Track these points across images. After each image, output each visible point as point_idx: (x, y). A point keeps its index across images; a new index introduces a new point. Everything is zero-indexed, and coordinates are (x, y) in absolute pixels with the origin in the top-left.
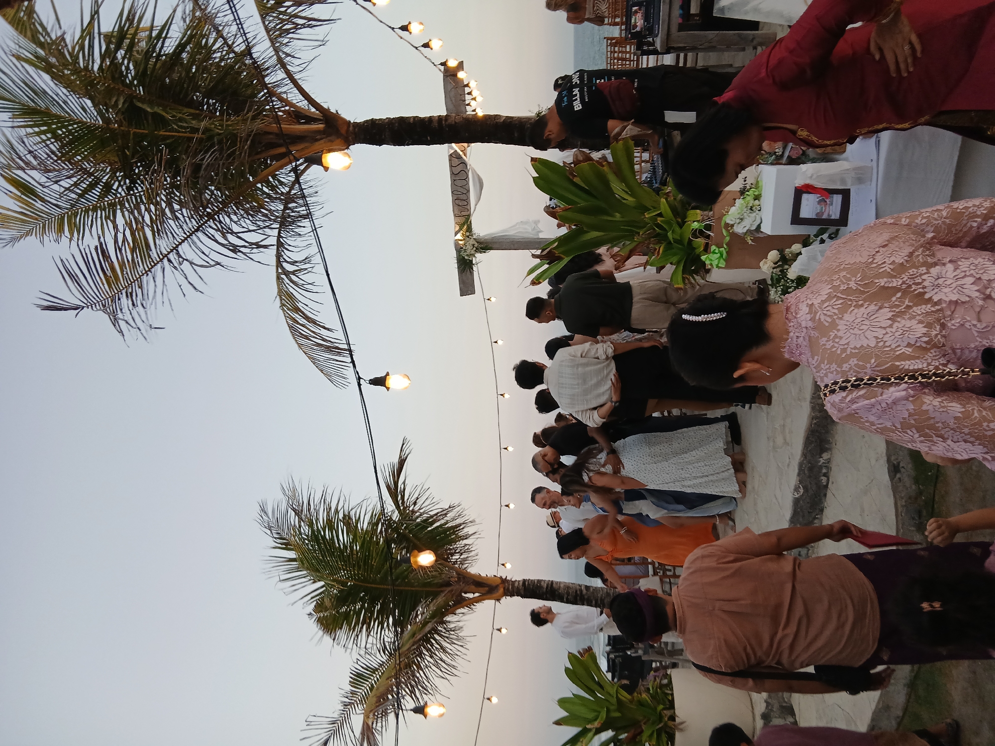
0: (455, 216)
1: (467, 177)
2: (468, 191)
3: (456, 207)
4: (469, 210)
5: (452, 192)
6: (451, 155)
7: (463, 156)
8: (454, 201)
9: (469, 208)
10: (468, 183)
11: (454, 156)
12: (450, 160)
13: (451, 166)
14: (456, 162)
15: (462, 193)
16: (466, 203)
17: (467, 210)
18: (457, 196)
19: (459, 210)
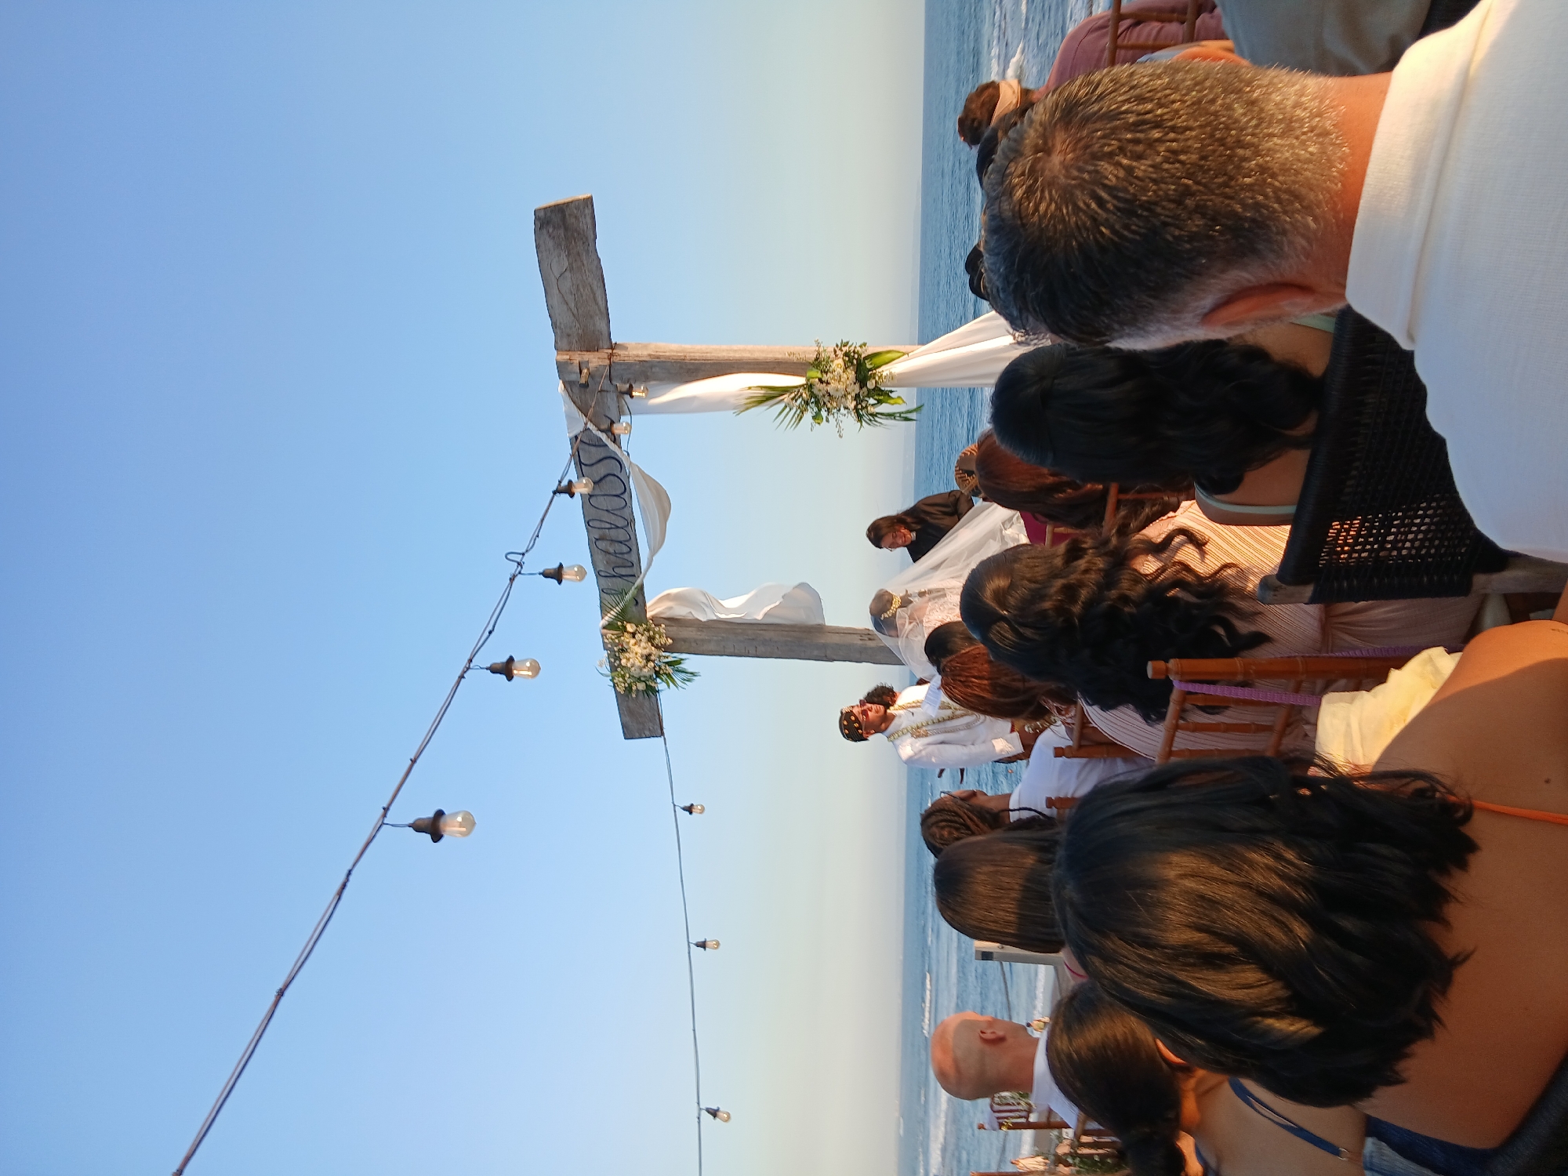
0: (598, 574)
1: (626, 488)
2: (631, 521)
3: (600, 556)
4: (634, 563)
5: (588, 525)
6: (576, 438)
7: (610, 444)
8: (593, 543)
9: (634, 560)
10: (628, 504)
11: (583, 440)
12: (576, 449)
13: (579, 460)
14: (590, 453)
15: (613, 526)
16: (625, 549)
17: (630, 564)
18: (601, 532)
19: (607, 562)
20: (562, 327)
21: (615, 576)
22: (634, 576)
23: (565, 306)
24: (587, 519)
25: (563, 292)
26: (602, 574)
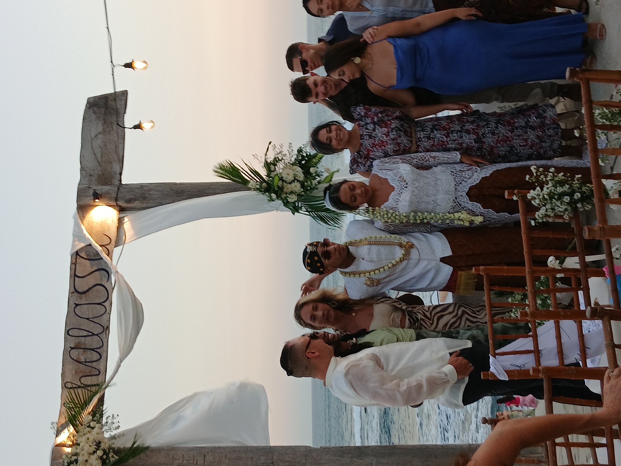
0: (64, 386)
1: (108, 297)
2: (106, 329)
3: (71, 366)
4: (101, 372)
5: (67, 332)
6: (77, 253)
7: (104, 255)
8: (68, 352)
9: (102, 368)
10: (107, 312)
11: (83, 254)
12: (74, 264)
13: (74, 276)
14: (86, 266)
15: (90, 334)
16: (96, 356)
17: (97, 373)
18: (77, 340)
19: (76, 372)
20: (88, 170)
21: (79, 387)
22: (98, 385)
23: (93, 156)
24: (68, 328)
25: (94, 147)
26: (69, 385)
